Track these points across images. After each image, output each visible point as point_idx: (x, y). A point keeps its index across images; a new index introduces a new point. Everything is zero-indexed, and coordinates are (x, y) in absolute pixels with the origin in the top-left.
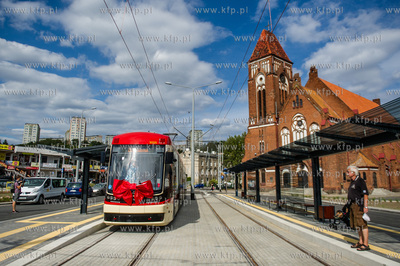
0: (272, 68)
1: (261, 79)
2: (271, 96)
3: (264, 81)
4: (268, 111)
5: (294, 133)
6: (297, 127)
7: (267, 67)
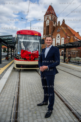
0: (52, 19)
1: (48, 22)
2: (50, 28)
3: (49, 23)
4: (49, 32)
5: (57, 40)
6: (58, 38)
7: (50, 18)
